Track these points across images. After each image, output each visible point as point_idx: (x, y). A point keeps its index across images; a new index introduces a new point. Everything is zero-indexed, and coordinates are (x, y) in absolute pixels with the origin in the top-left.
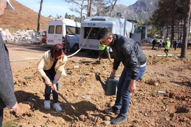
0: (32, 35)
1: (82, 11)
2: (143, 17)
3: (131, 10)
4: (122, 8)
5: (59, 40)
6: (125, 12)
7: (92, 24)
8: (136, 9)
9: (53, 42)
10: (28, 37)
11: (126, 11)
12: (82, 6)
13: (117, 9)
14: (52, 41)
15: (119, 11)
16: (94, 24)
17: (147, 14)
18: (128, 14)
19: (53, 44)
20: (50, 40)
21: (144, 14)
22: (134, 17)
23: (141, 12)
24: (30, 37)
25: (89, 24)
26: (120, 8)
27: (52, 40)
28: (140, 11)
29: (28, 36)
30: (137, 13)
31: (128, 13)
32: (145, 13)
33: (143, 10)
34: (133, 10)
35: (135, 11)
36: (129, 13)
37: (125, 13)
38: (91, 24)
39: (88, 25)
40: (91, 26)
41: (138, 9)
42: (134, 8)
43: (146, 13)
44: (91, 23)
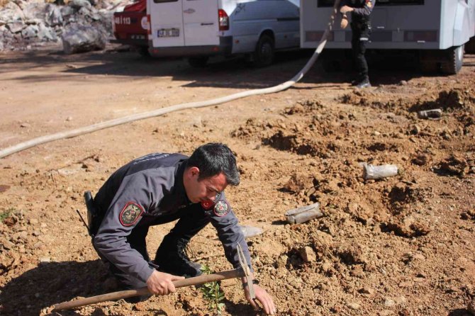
0: (52, 17)
5: (202, 24)
9: (178, 36)
10: (36, 27)
14: (176, 32)
19: (182, 45)
20: (168, 30)
24: (43, 26)
27: (173, 29)
29: (34, 24)
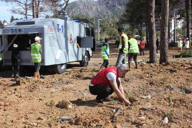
1: (26, 12)
2: (118, 13)
3: (101, 6)
4: (90, 4)
6: (94, 8)
7: (17, 31)
8: (108, 4)
11: (96, 7)
12: (26, 5)
13: (84, 7)
15: (87, 8)
16: (20, 30)
17: (123, 9)
18: (98, 12)
21: (118, 9)
22: (107, 14)
23: (115, 7)
25: (13, 30)
26: (87, 4)
28: (113, 6)
30: (110, 8)
31: (97, 9)
32: (120, 8)
33: (118, 4)
34: (104, 6)
35: (107, 6)
36: (99, 10)
37: (94, 10)
38: (15, 31)
39: (12, 32)
40: (16, 32)
41: (110, 3)
42: (105, 2)
43: (122, 7)
44: (16, 29)
